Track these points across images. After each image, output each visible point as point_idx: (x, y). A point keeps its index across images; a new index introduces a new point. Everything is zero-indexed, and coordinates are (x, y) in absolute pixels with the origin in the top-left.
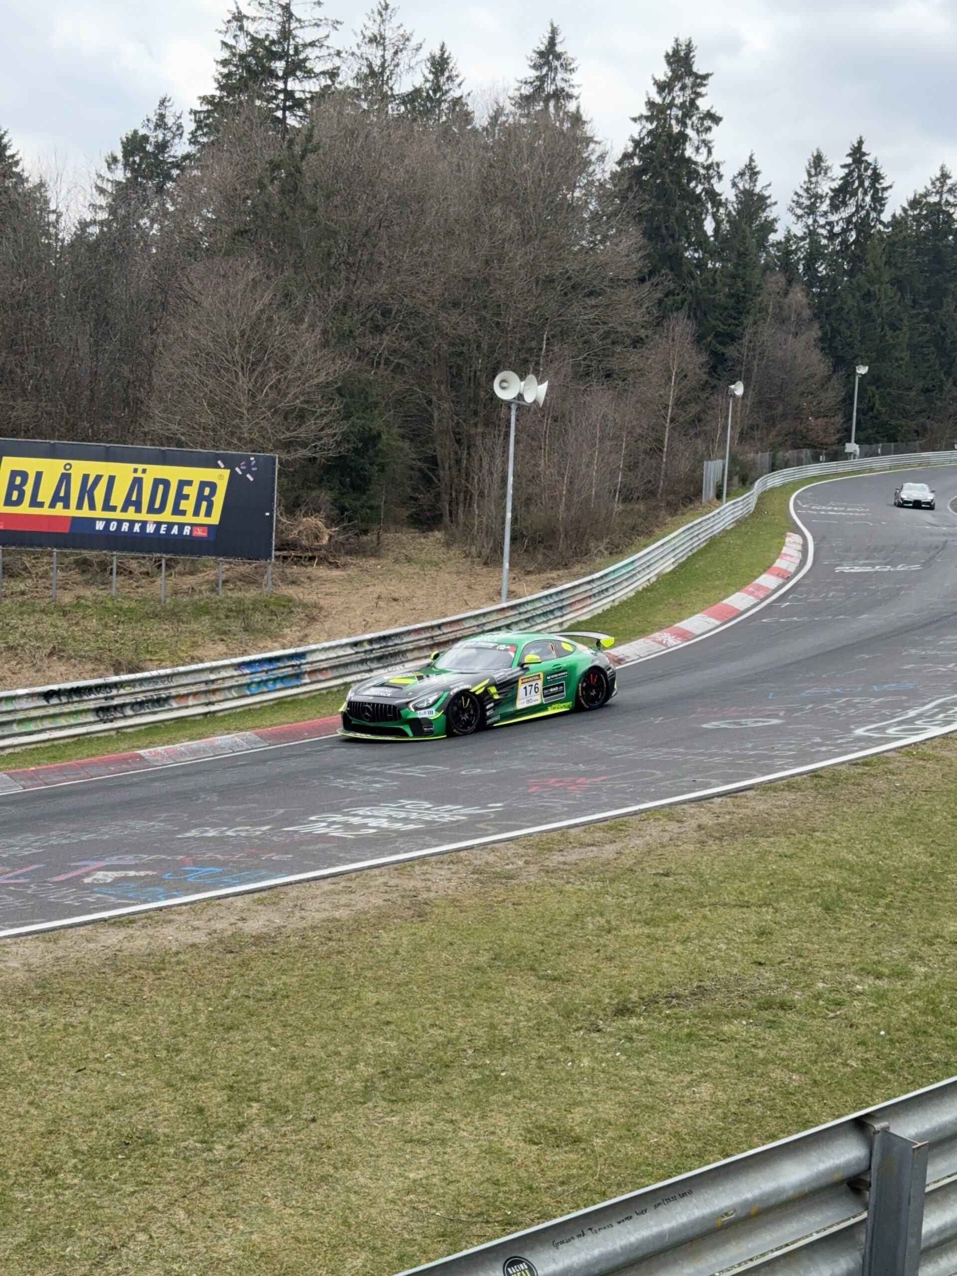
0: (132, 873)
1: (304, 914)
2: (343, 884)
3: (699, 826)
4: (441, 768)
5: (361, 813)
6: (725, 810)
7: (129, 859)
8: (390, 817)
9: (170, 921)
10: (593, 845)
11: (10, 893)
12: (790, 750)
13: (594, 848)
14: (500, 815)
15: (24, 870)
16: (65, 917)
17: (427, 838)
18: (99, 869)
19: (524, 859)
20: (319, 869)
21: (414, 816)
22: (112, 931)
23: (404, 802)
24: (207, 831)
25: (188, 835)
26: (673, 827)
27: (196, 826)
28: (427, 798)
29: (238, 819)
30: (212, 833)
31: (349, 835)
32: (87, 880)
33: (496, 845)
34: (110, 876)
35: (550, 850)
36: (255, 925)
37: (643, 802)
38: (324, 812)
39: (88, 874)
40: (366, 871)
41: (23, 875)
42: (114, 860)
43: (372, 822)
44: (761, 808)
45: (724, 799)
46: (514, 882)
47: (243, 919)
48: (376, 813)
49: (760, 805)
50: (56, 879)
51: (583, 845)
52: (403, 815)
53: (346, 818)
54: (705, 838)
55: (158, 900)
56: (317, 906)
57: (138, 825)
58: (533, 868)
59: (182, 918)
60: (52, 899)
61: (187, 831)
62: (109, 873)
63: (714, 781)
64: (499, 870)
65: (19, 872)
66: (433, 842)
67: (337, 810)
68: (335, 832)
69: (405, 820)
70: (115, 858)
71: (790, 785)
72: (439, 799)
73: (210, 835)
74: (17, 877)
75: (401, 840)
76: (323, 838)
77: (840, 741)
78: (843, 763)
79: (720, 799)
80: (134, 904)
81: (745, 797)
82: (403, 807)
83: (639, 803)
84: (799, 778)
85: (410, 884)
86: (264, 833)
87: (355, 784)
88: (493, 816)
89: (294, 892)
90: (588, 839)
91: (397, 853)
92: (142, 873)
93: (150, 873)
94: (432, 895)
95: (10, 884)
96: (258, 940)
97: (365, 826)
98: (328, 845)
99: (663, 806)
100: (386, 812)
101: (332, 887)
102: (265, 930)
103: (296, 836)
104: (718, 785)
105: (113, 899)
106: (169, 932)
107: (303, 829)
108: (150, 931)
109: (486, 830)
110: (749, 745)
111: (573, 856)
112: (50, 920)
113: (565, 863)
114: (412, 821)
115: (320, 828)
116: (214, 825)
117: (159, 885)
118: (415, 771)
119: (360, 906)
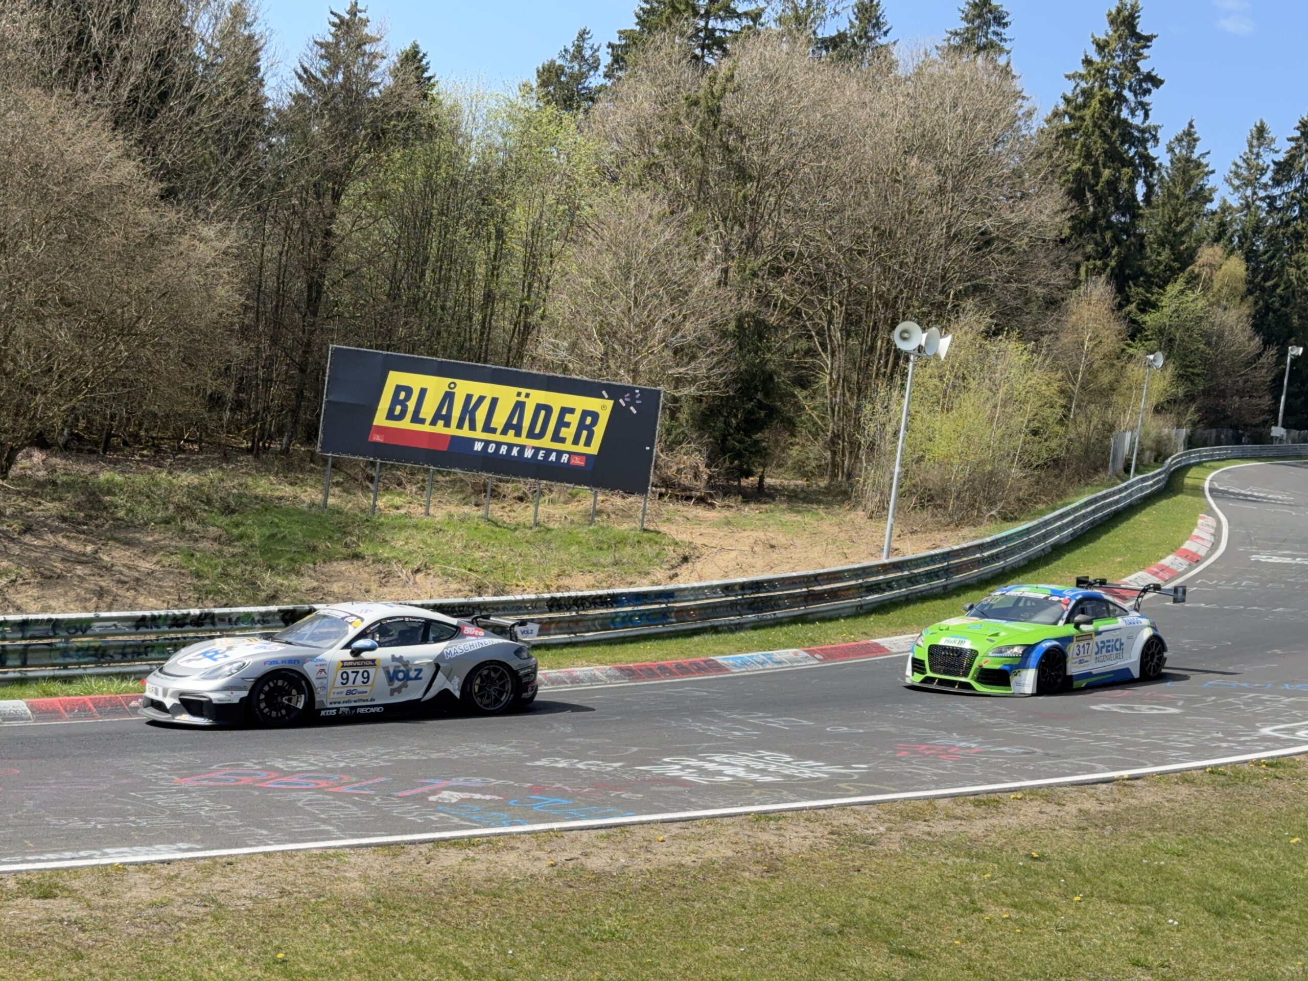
0: (477, 796)
1: (649, 856)
2: (694, 830)
3: (1080, 811)
4: (805, 722)
5: (717, 759)
6: (1109, 798)
7: (476, 781)
8: (747, 766)
9: (512, 848)
10: (961, 819)
11: (355, 803)
12: (1188, 742)
13: (963, 822)
14: (864, 777)
15: (370, 782)
16: (406, 833)
17: (785, 793)
18: (444, 789)
19: (887, 825)
20: (668, 812)
21: (772, 768)
22: (452, 852)
23: (764, 753)
24: (556, 762)
25: (538, 763)
26: (1051, 809)
27: (546, 755)
28: (787, 751)
29: (590, 753)
30: (562, 764)
31: (703, 781)
32: (432, 798)
33: (857, 808)
34: (455, 797)
35: (913, 819)
36: (597, 863)
37: (1020, 780)
38: (678, 755)
39: (434, 792)
40: (718, 820)
41: (370, 787)
42: (460, 781)
43: (728, 770)
44: (1150, 799)
45: (1110, 785)
46: (872, 847)
47: (586, 855)
48: (733, 761)
49: (1149, 796)
50: (400, 794)
51: (949, 817)
52: (761, 766)
53: (701, 763)
54: (1085, 824)
55: (503, 825)
56: (664, 850)
57: (489, 749)
58: (896, 836)
59: (525, 847)
60: (395, 812)
61: (538, 759)
62: (455, 794)
63: (1100, 766)
64: (858, 833)
65: (365, 783)
66: (791, 797)
67: (691, 752)
68: (688, 776)
69: (763, 772)
70: (461, 779)
71: (1185, 778)
72: (801, 754)
73: (560, 765)
74: (362, 788)
75: (757, 791)
76: (675, 781)
77: (1243, 739)
78: (1246, 762)
79: (1104, 786)
80: (476, 828)
81: (1133, 786)
82: (762, 758)
83: (1015, 780)
84: (1194, 772)
85: (764, 837)
86: (616, 769)
87: (714, 730)
88: (856, 777)
89: (640, 832)
90: (958, 812)
91: (753, 804)
92: (488, 797)
93: (496, 798)
94: (786, 851)
95: (357, 795)
96: (598, 877)
97: (720, 773)
98: (680, 789)
99: (1040, 787)
100: (744, 761)
101: (681, 831)
102: (607, 869)
103: (648, 777)
104: (1103, 771)
105: (456, 820)
106: (510, 858)
107: (656, 770)
108: (492, 857)
109: (848, 791)
110: (1142, 733)
111: (941, 827)
112: (391, 835)
113: (929, 834)
114: (770, 773)
115: (674, 771)
116: (566, 757)
117: (503, 811)
118: (778, 723)
119: (708, 855)
